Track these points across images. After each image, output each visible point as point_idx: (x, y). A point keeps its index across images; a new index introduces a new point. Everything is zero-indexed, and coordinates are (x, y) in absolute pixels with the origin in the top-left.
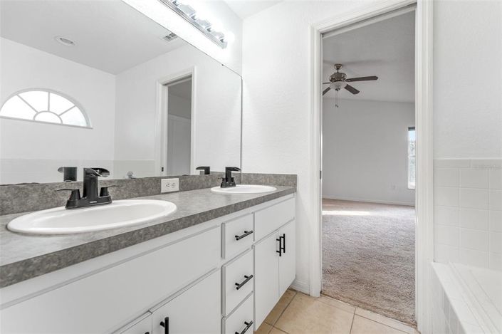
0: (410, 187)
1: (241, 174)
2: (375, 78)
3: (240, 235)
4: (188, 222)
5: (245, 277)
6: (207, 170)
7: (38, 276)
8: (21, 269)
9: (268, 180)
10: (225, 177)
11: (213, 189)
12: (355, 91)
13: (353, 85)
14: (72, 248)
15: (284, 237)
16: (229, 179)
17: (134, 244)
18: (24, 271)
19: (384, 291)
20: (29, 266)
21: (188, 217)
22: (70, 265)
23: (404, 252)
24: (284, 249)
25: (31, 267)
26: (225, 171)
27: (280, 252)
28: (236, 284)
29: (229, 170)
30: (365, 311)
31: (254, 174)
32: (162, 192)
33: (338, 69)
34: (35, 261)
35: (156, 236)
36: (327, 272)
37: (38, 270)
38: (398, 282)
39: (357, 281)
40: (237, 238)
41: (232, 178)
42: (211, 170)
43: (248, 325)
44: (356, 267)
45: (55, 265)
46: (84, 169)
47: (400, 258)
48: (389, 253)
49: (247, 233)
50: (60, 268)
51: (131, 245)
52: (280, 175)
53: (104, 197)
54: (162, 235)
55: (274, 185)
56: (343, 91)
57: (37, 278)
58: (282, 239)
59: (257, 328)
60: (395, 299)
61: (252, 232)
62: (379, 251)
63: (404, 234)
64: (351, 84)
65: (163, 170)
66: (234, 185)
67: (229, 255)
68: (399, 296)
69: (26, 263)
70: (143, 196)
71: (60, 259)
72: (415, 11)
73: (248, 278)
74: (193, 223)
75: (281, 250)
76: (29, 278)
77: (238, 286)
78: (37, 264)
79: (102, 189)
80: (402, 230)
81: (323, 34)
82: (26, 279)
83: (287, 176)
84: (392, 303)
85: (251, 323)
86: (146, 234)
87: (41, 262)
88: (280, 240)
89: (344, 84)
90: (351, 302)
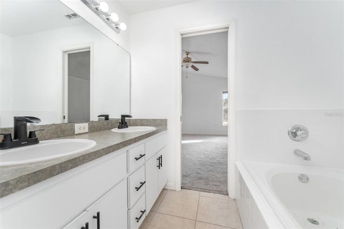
0: (223, 125)
1: (130, 119)
2: (207, 63)
3: (138, 157)
4: (108, 151)
5: (141, 183)
6: (107, 117)
7: (14, 192)
8: (3, 188)
9: (149, 123)
10: (120, 121)
11: (112, 130)
12: (196, 69)
13: (196, 65)
14: (37, 171)
15: (161, 157)
16: (123, 123)
17: (77, 166)
18: (5, 190)
19: (213, 181)
20: (8, 186)
21: (108, 147)
22: (36, 183)
23: (221, 160)
24: (161, 164)
25: (10, 186)
26: (120, 118)
27: (159, 166)
28: (136, 188)
29: (123, 117)
30: (205, 193)
31: (140, 119)
32: (76, 133)
33: (187, 55)
34: (12, 183)
35: (90, 161)
36: (184, 176)
37: (15, 188)
38: (219, 176)
39: (200, 178)
40: (137, 159)
41: (126, 122)
42: (109, 118)
43: (143, 212)
44: (199, 171)
45: (26, 184)
46: (14, 117)
47: (220, 163)
48: (215, 161)
49: (142, 156)
50: (29, 186)
51: (74, 167)
52: (157, 120)
53: (32, 139)
54: (93, 160)
55: (153, 126)
56: (190, 69)
57: (14, 194)
58: (160, 159)
59: (147, 214)
60: (219, 184)
61: (144, 155)
62: (210, 161)
63: (221, 150)
64: (195, 65)
65: (64, 118)
66: (127, 127)
67: (131, 170)
68: (220, 182)
69: (6, 185)
70: (61, 137)
71: (29, 179)
72: (227, 32)
73: (142, 184)
74: (111, 151)
75: (160, 165)
76: (8, 195)
77: (138, 189)
78: (13, 184)
79: (30, 132)
80: (220, 148)
81: (182, 35)
82: (6, 195)
83: (161, 120)
84: (217, 186)
85: (145, 211)
86: (83, 160)
87: (17, 183)
88: (159, 159)
89: (190, 64)
90: (198, 190)
